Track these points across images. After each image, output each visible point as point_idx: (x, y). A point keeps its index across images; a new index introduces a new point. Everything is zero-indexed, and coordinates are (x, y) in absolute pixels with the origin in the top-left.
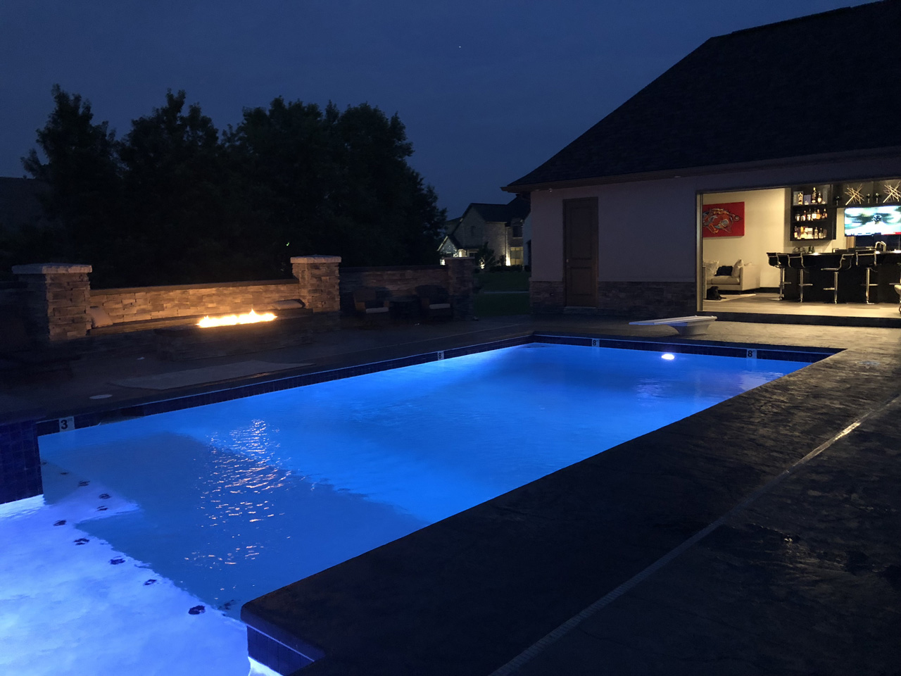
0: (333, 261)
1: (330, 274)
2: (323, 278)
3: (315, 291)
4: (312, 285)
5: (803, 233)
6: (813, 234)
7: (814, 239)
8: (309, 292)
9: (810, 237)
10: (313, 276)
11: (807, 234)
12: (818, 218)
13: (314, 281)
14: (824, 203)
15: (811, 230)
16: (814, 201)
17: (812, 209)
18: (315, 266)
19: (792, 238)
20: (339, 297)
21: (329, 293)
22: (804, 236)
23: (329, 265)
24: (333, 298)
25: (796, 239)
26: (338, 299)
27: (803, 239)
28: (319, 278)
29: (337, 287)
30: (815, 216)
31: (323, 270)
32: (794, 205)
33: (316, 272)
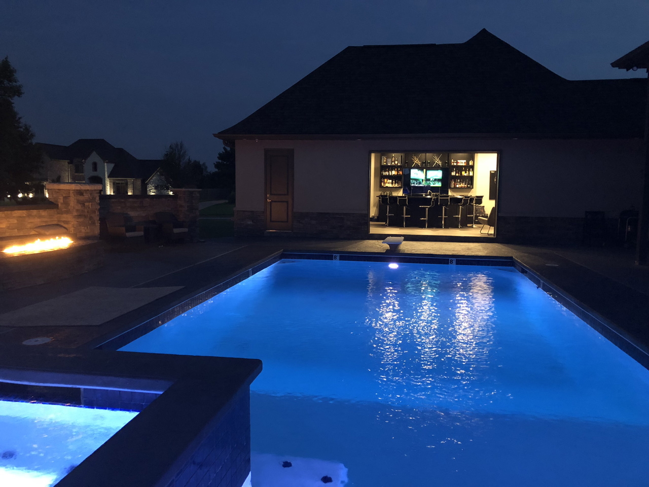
0: (96, 189)
1: (92, 200)
2: (86, 204)
3: (79, 216)
4: (77, 210)
5: (386, 183)
6: (392, 184)
7: (393, 187)
8: (74, 217)
9: (390, 185)
10: (79, 202)
11: (388, 184)
12: (396, 174)
13: (79, 207)
14: (399, 164)
15: (391, 181)
16: (393, 163)
17: (392, 168)
18: (80, 193)
19: (381, 186)
20: (99, 222)
21: (91, 218)
22: (387, 185)
23: (91, 192)
24: (93, 223)
25: (383, 187)
26: (98, 224)
27: (387, 187)
28: (82, 203)
29: (97, 213)
30: (394, 173)
31: (86, 196)
32: (382, 164)
33: (81, 198)
